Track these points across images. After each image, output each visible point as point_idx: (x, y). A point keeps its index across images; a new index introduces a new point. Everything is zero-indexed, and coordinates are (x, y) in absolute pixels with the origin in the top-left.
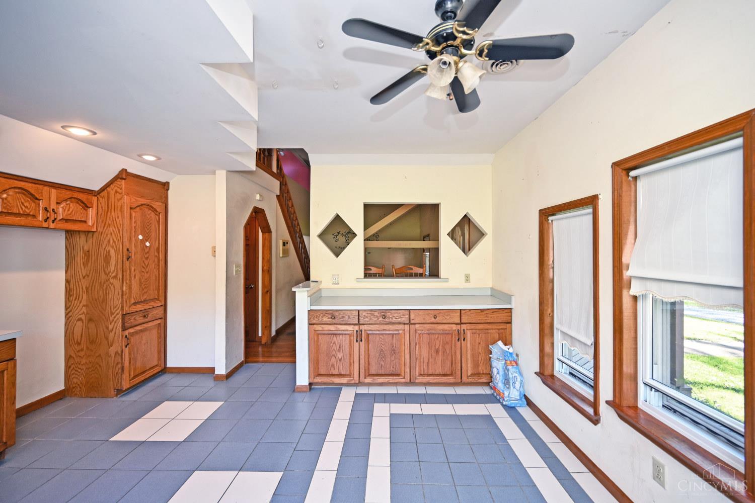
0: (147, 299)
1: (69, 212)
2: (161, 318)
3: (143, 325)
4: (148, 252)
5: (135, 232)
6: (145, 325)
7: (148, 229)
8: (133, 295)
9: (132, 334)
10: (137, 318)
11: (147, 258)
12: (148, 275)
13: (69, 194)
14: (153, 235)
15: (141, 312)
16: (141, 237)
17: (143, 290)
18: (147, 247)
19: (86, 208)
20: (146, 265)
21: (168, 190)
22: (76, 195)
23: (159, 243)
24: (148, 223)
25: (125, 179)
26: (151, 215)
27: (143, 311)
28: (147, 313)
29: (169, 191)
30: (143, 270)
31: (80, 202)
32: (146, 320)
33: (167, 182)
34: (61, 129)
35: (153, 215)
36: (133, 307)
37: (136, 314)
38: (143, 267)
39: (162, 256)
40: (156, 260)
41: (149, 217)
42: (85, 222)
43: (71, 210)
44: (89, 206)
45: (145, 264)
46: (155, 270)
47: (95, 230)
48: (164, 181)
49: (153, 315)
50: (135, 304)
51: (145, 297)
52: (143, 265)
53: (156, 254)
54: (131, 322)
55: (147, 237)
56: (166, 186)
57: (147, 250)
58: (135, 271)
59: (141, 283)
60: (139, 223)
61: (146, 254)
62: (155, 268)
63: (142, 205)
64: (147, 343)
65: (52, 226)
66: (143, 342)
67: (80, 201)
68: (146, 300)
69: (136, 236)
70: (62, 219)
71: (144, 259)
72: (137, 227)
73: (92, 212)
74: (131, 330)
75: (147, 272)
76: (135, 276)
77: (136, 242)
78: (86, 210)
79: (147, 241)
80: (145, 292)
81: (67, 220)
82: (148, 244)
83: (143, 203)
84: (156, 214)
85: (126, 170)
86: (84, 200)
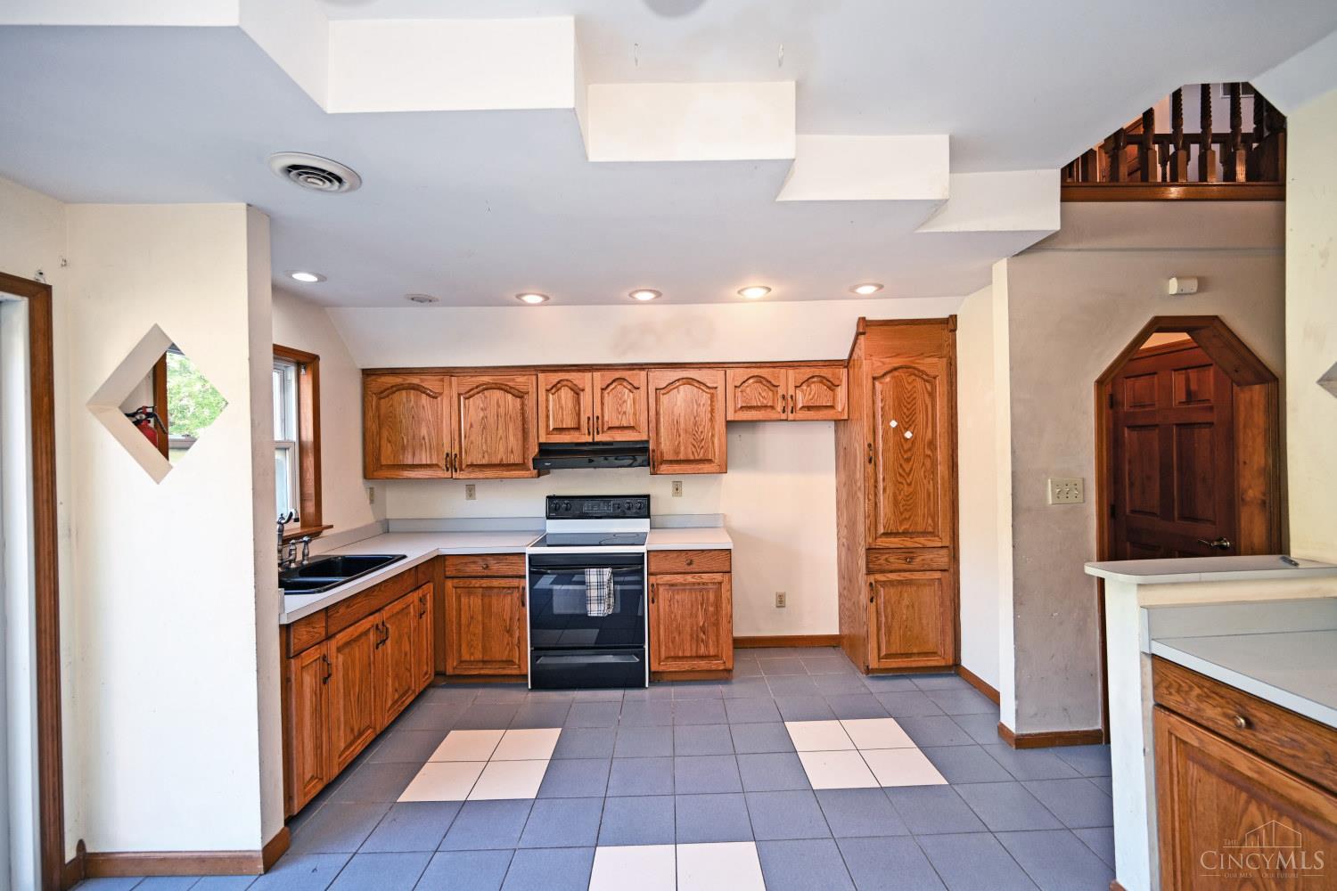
0: (910, 531)
1: (811, 396)
2: (945, 570)
3: (902, 574)
4: (910, 450)
5: (882, 416)
6: (907, 575)
7: (908, 409)
8: (882, 520)
9: (884, 584)
10: (892, 560)
11: (908, 460)
12: (911, 490)
13: (808, 372)
14: (920, 418)
15: (899, 551)
16: (894, 424)
17: (902, 514)
18: (906, 440)
19: (833, 387)
20: (907, 470)
21: (954, 330)
22: (817, 371)
23: (934, 432)
24: (908, 398)
25: (864, 333)
26: (915, 384)
27: (903, 550)
28: (912, 555)
29: (957, 332)
30: (900, 479)
31: (825, 381)
32: (910, 566)
33: (951, 316)
34: (739, 295)
35: (919, 383)
36: (884, 539)
37: (889, 553)
38: (900, 475)
39: (941, 455)
40: (928, 463)
41: (909, 387)
42: (832, 407)
43: (813, 393)
44: (837, 384)
45: (904, 470)
46: (926, 482)
47: (846, 417)
48: (945, 315)
49: (923, 560)
50: (886, 534)
51: (905, 526)
52: (901, 471)
53: (928, 452)
54: (880, 565)
55: (907, 423)
56: (949, 324)
57: (906, 447)
58: (884, 479)
59: (896, 503)
60: (890, 402)
61: (906, 452)
62: (925, 477)
63: (895, 369)
64: (913, 607)
65: (791, 417)
66: (906, 602)
67: (823, 380)
68: (908, 533)
69: (886, 421)
70: (803, 407)
71: (902, 462)
72: (887, 408)
73: (841, 392)
74: (880, 577)
75: (909, 485)
76: (884, 490)
77: (885, 432)
78: (832, 390)
79: (907, 430)
80: (905, 519)
81: (809, 408)
82: (908, 435)
83: (896, 365)
84: (925, 380)
85: (864, 319)
86: (829, 376)
